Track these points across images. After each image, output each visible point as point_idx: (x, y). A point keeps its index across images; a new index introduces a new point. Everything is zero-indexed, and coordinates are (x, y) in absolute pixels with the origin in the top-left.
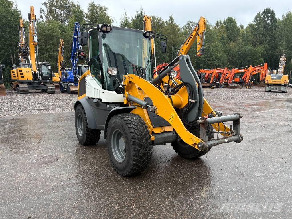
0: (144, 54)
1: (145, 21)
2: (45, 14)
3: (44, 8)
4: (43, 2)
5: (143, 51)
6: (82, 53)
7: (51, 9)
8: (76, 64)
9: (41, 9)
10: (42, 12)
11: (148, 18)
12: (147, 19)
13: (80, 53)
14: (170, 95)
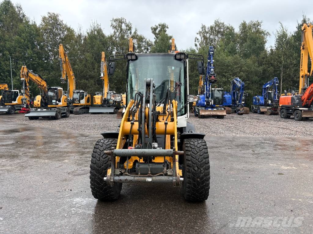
0: (302, 70)
1: (304, 31)
2: (199, 42)
3: (199, 37)
4: (198, 32)
5: (301, 67)
6: (213, 77)
7: (204, 36)
8: (209, 88)
9: (196, 38)
10: (197, 41)
11: (309, 26)
12: (307, 27)
13: (211, 77)
14: (132, 122)
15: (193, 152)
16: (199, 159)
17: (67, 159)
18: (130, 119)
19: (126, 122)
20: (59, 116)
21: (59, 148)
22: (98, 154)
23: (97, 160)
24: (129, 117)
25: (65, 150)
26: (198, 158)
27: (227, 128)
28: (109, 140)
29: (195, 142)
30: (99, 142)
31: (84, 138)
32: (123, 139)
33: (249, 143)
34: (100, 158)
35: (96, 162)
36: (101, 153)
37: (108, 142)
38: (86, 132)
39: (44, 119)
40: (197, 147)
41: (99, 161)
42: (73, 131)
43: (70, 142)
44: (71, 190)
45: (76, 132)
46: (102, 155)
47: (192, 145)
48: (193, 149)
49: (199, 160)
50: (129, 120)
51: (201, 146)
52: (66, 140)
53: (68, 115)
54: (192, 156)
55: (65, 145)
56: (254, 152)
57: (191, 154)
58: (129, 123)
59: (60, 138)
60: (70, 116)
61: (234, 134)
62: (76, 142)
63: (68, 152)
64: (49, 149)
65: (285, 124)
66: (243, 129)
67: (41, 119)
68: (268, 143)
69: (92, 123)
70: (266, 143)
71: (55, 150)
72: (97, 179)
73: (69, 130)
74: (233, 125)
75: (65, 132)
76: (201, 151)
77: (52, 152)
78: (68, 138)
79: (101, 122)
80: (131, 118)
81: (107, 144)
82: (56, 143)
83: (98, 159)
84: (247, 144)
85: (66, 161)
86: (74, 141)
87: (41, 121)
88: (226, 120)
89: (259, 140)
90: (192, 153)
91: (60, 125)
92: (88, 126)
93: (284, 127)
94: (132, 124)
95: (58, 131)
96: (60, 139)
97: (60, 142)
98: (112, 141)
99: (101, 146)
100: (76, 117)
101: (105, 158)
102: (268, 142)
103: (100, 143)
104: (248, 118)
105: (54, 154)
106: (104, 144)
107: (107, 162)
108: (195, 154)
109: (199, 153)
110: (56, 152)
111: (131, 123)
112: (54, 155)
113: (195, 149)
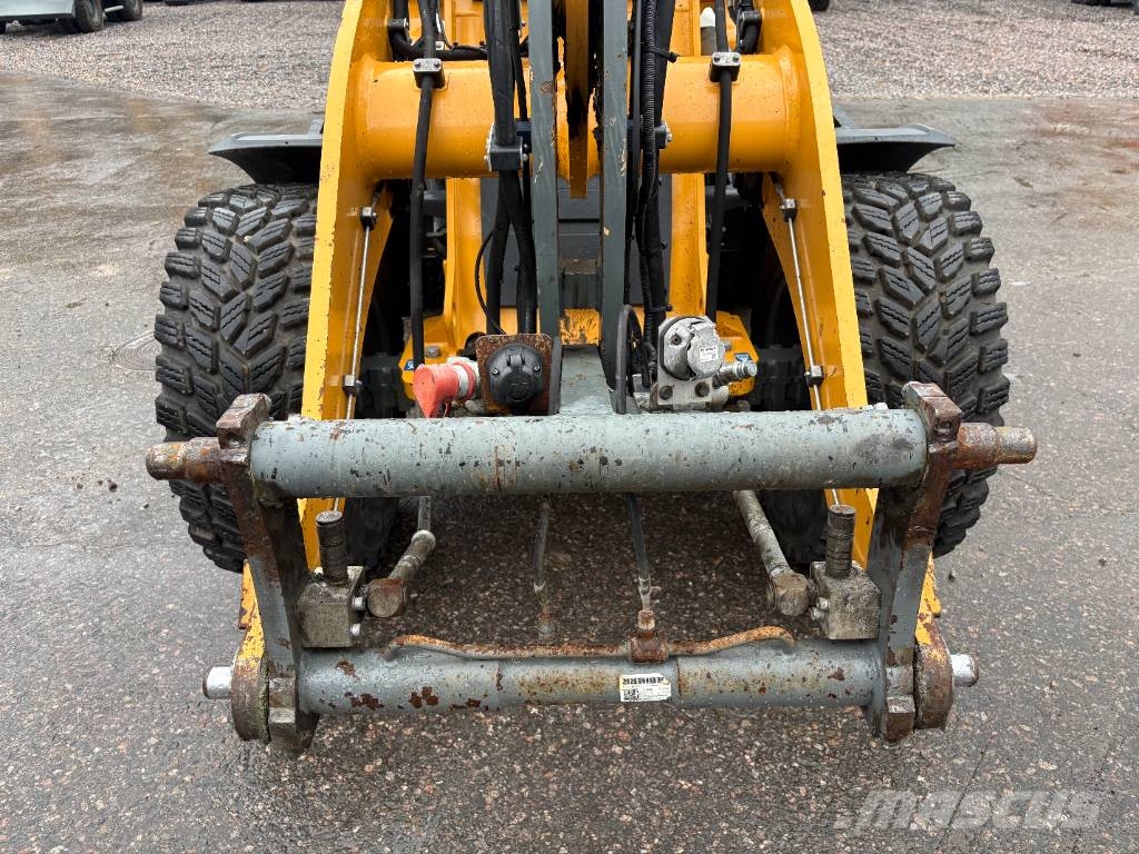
14: (428, 64)
15: (891, 294)
16: (936, 341)
17: (114, 259)
18: (402, 32)
19: (370, 67)
20: (92, 16)
21: (77, 186)
22: (202, 325)
23: (201, 367)
24: (395, 16)
25: (109, 199)
26: (931, 333)
27: (858, 57)
28: (271, 206)
29: (897, 208)
30: (200, 223)
31: (207, 126)
32: (367, 223)
33: (984, 134)
34: (215, 357)
35: (191, 380)
36: (217, 315)
37: (265, 220)
38: (219, 95)
39: (30, 32)
40: (920, 249)
41: (214, 371)
42: (159, 92)
43: (137, 150)
44: (113, 487)
45: (169, 94)
46: (231, 328)
47: (883, 232)
48: (893, 263)
49: (940, 350)
50: (398, 48)
51: (944, 244)
52: (117, 138)
53: (136, 8)
54: (886, 325)
55: (112, 167)
56: (1027, 185)
57: (877, 304)
58: (404, 72)
59: (93, 129)
60: (144, 14)
61: (897, 91)
62: (166, 149)
63: (119, 216)
64: (30, 194)
65: (1099, 30)
66: (930, 63)
67: (17, 33)
68: (1072, 135)
69: (246, 48)
70: (1062, 133)
71: (61, 199)
72: (218, 494)
73: (135, 86)
74: (879, 43)
75: (117, 98)
76: (953, 276)
77: (42, 217)
78: (127, 131)
79: (287, 40)
80: (414, 28)
81: (260, 238)
82: (69, 156)
83: (207, 362)
84: (981, 143)
85: (108, 270)
86: (157, 146)
87: (19, 43)
88: (843, 20)
89: (1025, 119)
90: (884, 300)
91: (100, 57)
92: (225, 62)
93: (1107, 47)
94: (431, 83)
95: (84, 93)
96: (92, 136)
97: (89, 155)
98: (294, 215)
99: (213, 257)
100: (175, 20)
101: (253, 353)
102: (1068, 127)
103: (209, 231)
104: (933, 8)
105: (51, 225)
106: (239, 240)
107: (276, 378)
108: (909, 305)
109: (935, 300)
110: (59, 214)
111: (420, 77)
112: (52, 233)
113: (908, 265)
